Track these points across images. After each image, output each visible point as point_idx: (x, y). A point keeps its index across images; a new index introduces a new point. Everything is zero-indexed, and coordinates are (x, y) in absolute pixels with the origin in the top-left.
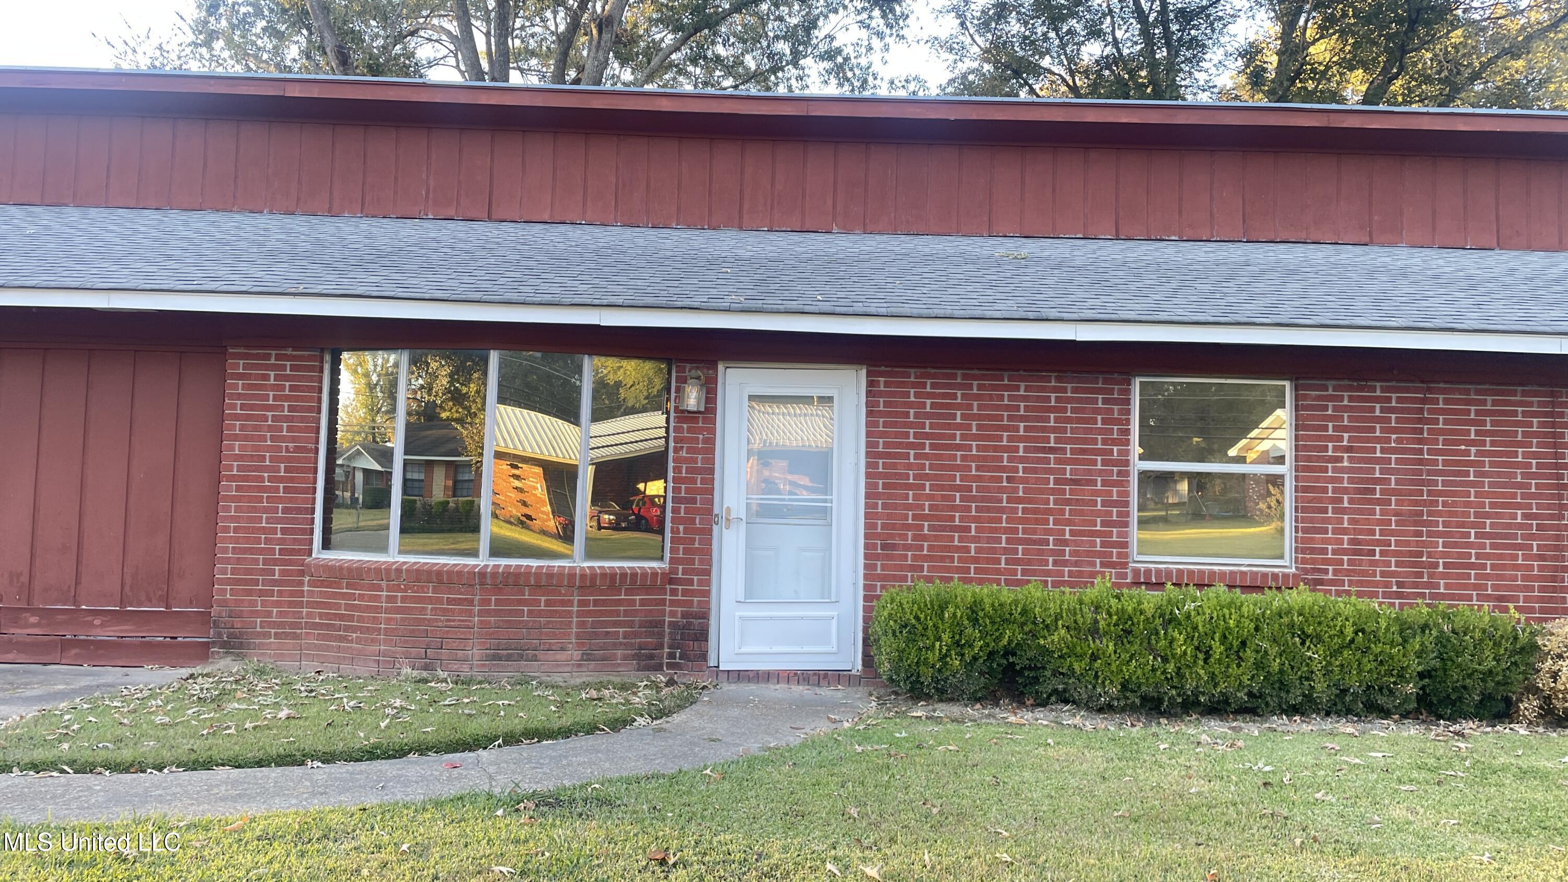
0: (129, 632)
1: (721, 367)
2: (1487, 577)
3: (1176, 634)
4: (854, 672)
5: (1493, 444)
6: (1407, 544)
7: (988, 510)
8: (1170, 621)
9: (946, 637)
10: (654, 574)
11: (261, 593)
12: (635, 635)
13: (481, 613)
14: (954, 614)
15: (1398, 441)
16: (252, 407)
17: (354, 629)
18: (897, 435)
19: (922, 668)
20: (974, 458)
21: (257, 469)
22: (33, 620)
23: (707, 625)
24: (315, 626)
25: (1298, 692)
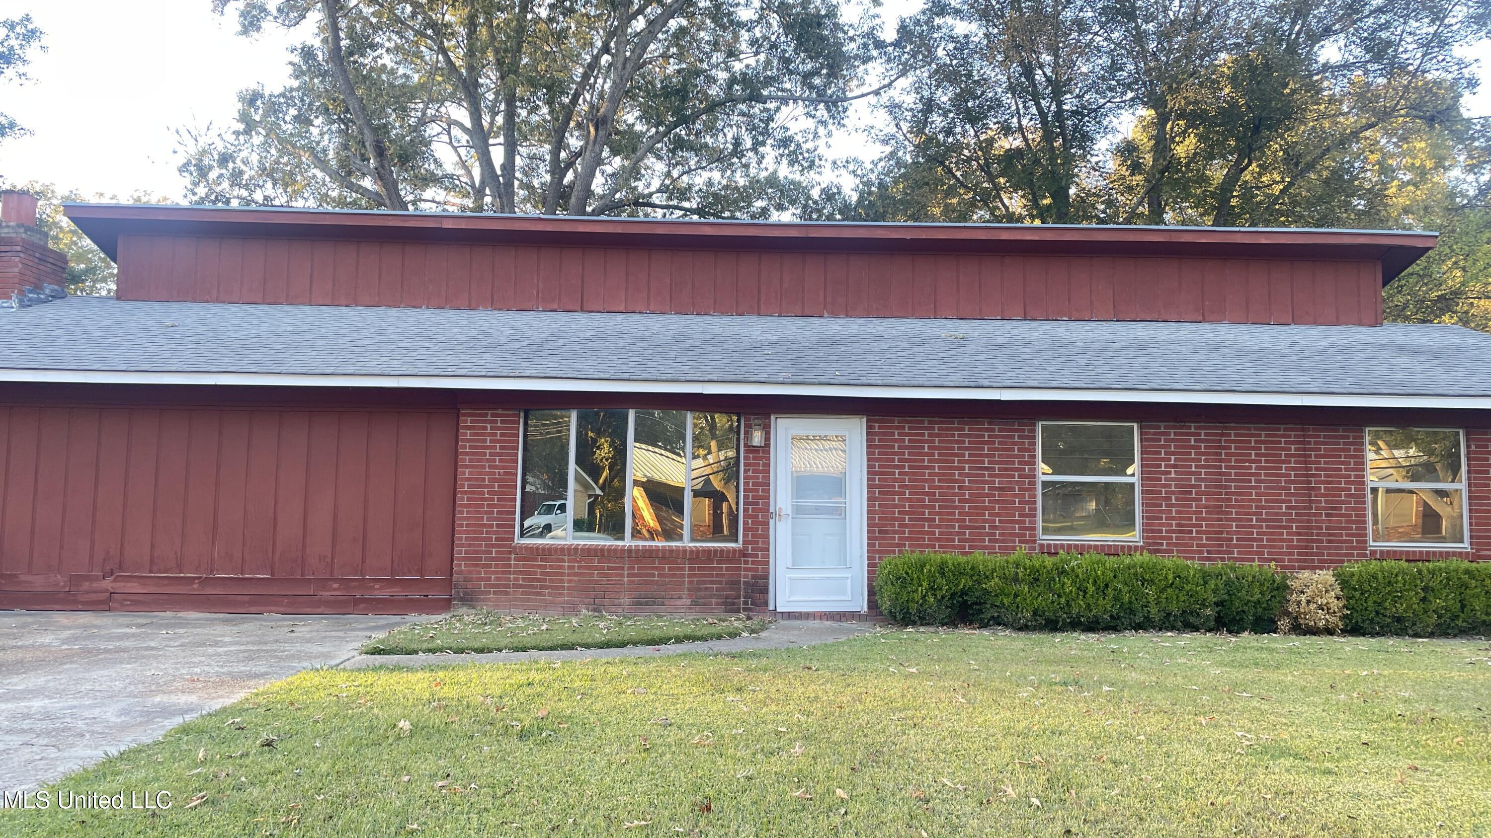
0: (397, 592)
1: (773, 418)
2: (1264, 547)
3: (1066, 580)
4: (862, 612)
5: (1266, 461)
6: (1213, 526)
7: (947, 507)
8: (1062, 573)
9: (925, 584)
10: (734, 550)
11: (484, 566)
12: (723, 589)
13: (629, 576)
14: (930, 570)
15: (1206, 460)
16: (476, 447)
17: (547, 588)
18: (887, 460)
19: (911, 604)
20: (936, 474)
21: (480, 486)
22: (336, 586)
23: (768, 584)
24: (521, 586)
25: (1141, 615)
